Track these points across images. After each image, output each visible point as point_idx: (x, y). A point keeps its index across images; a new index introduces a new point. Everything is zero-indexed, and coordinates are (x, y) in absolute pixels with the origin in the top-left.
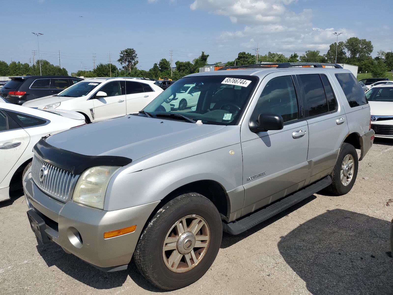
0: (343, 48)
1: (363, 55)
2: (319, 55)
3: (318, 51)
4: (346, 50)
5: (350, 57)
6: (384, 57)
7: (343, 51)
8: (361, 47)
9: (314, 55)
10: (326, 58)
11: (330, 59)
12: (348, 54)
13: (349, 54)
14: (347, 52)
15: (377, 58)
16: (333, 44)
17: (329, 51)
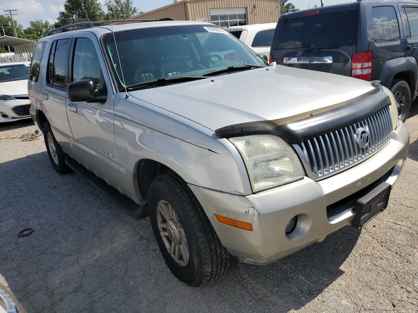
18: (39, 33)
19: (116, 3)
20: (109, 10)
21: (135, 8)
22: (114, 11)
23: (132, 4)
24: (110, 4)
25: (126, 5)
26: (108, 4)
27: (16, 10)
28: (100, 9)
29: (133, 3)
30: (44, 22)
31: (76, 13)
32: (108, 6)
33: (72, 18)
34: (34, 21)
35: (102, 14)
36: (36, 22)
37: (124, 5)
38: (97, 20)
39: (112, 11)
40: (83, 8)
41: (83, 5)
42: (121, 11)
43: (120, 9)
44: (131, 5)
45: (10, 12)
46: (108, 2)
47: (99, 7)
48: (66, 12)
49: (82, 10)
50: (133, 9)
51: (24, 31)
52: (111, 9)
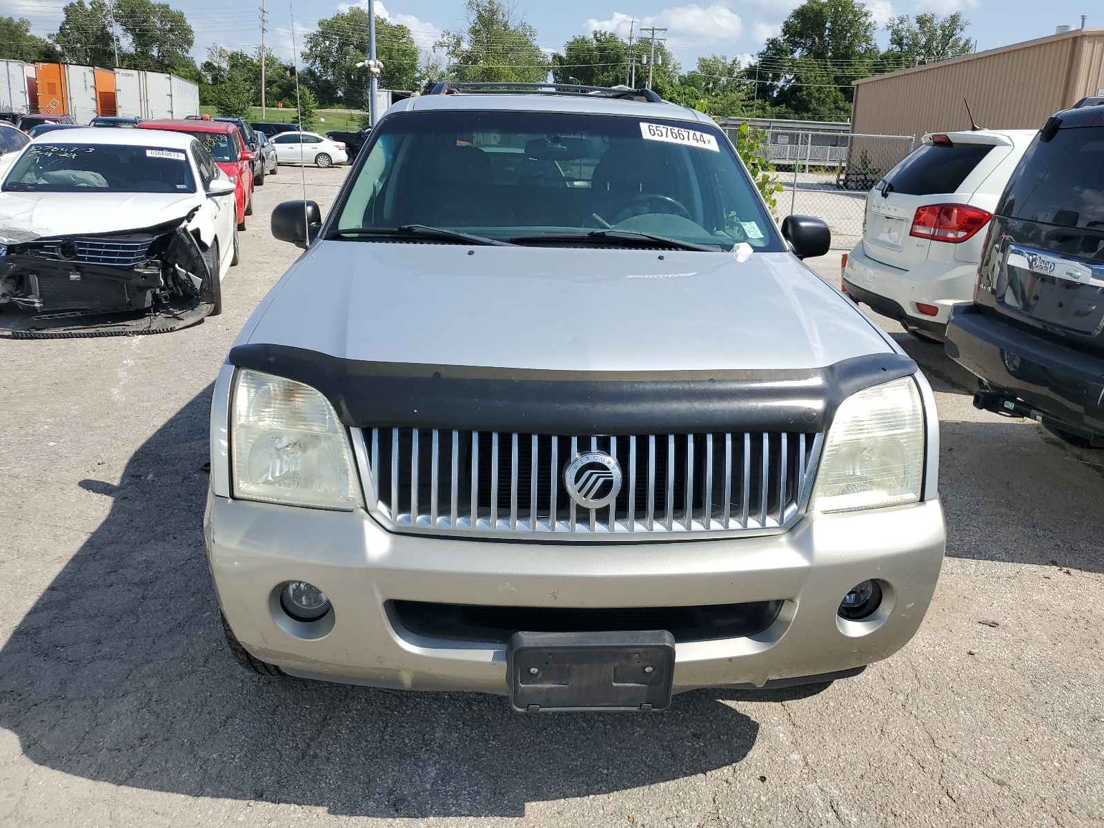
0: (106, 22)
1: (170, 52)
2: (28, 34)
3: (24, 22)
4: (116, 30)
5: (132, 50)
6: (226, 63)
7: (110, 30)
8: (158, 25)
9: (12, 33)
10: (58, 48)
11: (73, 51)
12: (126, 43)
13: (130, 44)
14: (120, 36)
15: (208, 66)
16: (72, 5)
17: (63, 24)
18: (711, 85)
19: (918, 25)
20: (893, 42)
21: (968, 41)
22: (906, 47)
23: (961, 30)
24: (900, 26)
25: (944, 31)
26: (895, 27)
27: (666, 30)
28: (868, 40)
29: (966, 27)
30: (729, 61)
31: (805, 44)
32: (895, 32)
33: (790, 57)
34: (708, 57)
35: (871, 52)
36: (713, 60)
37: (939, 32)
38: (851, 65)
39: (900, 44)
40: (826, 33)
41: (828, 25)
42: (924, 47)
43: (923, 41)
44: (958, 31)
45: (653, 33)
46: (897, 22)
47: (868, 34)
48: (781, 39)
49: (821, 37)
50: (961, 43)
51: (680, 77)
52: (898, 41)
